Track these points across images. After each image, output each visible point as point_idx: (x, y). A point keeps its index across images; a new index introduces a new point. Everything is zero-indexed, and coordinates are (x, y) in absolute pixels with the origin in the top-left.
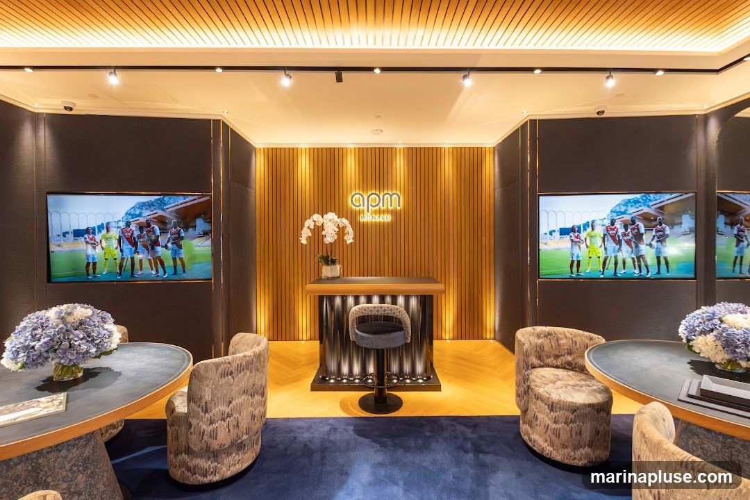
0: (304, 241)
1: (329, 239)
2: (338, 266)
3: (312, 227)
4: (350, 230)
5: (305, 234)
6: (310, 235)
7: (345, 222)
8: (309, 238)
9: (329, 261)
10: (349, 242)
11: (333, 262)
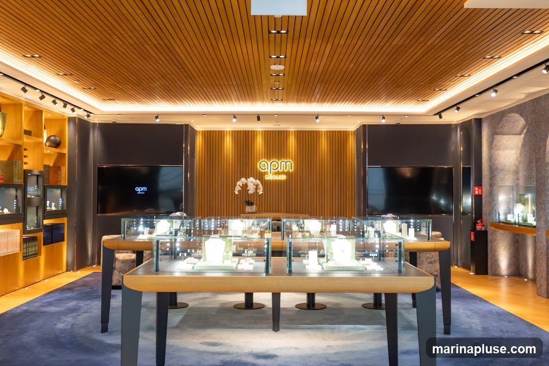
0: (237, 193)
1: (251, 192)
2: (254, 207)
3: (241, 185)
4: (261, 186)
5: (238, 189)
6: (240, 189)
7: (258, 182)
8: (239, 191)
9: (250, 204)
10: (260, 193)
11: (252, 204)
